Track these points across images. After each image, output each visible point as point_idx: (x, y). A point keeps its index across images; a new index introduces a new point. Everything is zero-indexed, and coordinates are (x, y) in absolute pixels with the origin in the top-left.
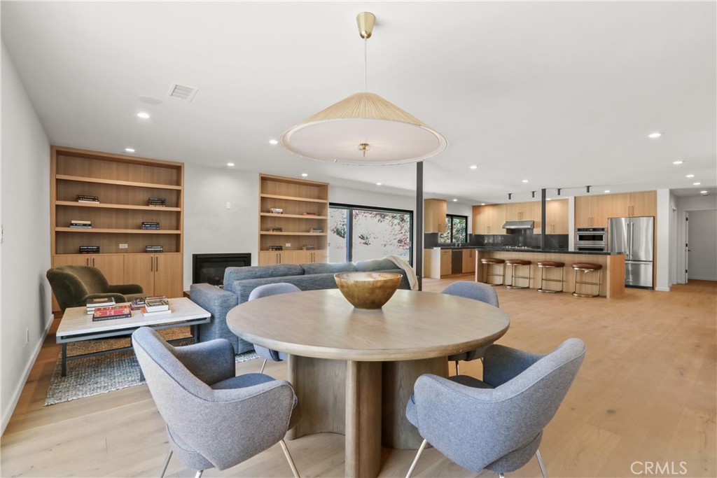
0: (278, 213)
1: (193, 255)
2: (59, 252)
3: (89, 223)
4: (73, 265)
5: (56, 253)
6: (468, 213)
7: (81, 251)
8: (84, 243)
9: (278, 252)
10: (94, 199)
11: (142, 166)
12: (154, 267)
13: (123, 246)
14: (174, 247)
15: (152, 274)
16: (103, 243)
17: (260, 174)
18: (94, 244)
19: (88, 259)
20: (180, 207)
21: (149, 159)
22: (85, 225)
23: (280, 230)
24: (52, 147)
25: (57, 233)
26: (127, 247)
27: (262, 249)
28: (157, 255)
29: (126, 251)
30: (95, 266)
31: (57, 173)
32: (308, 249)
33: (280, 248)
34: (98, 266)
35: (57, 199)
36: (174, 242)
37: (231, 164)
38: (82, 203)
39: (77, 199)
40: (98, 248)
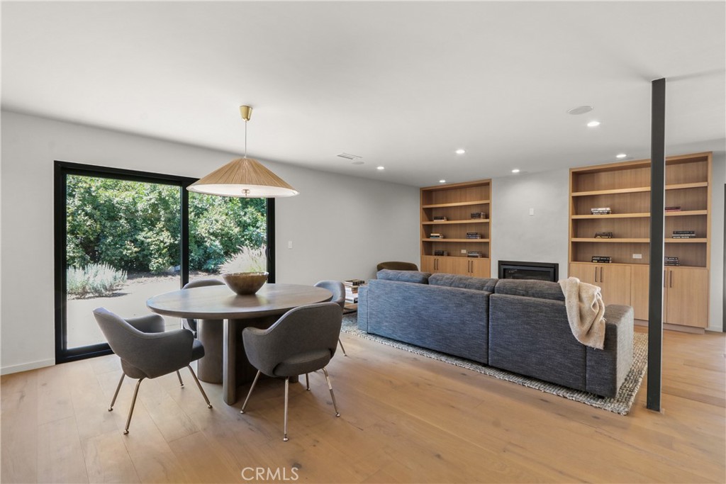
0: (602, 213)
1: (499, 261)
3: (439, 235)
7: (436, 254)
8: (441, 249)
9: (599, 265)
10: (442, 219)
12: (470, 269)
13: (464, 251)
17: (570, 169)
19: (435, 259)
20: (489, 218)
22: (436, 236)
23: (609, 235)
25: (425, 242)
31: (425, 204)
35: (425, 221)
37: (516, 171)
38: (436, 222)
39: (434, 220)
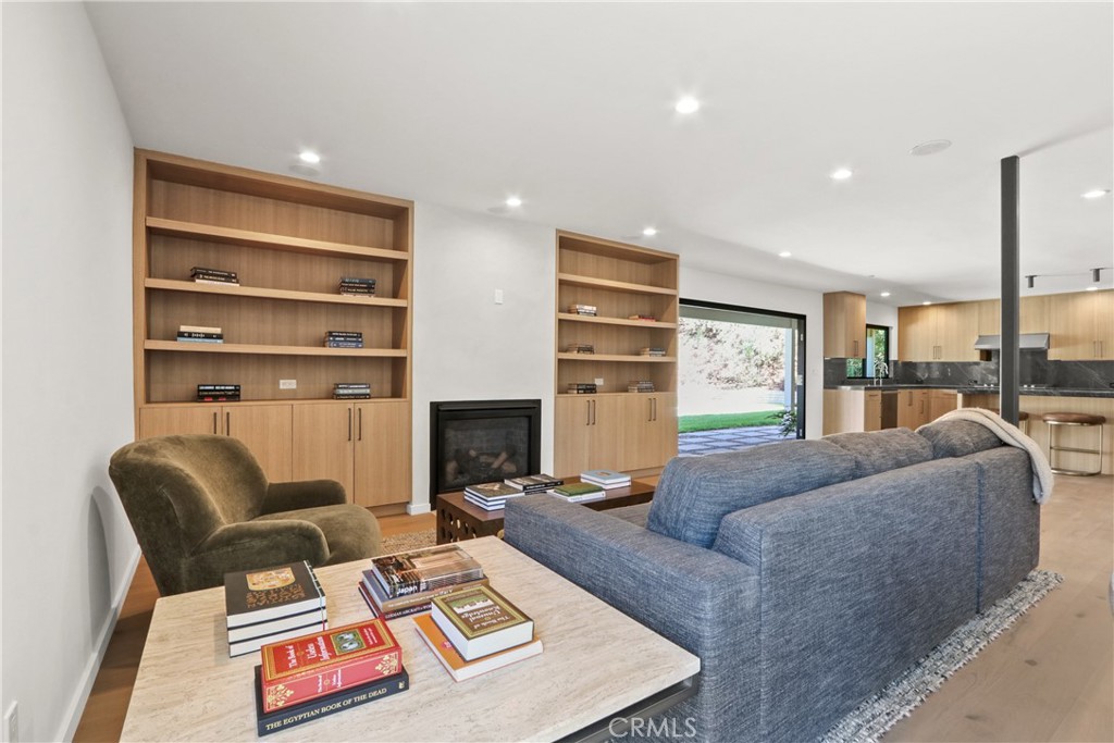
0: (589, 314)
1: (431, 403)
2: (152, 399)
3: (218, 331)
4: (182, 435)
5: (148, 401)
6: (891, 320)
7: (200, 396)
8: (208, 377)
9: (590, 397)
10: (229, 278)
11: (325, 210)
12: (354, 431)
13: (287, 384)
14: (387, 388)
15: (349, 446)
16: (246, 378)
17: (558, 231)
18: (230, 377)
19: (215, 414)
20: (405, 298)
21: (345, 190)
22: (208, 336)
23: (590, 350)
24: (137, 152)
25: (149, 353)
26: (294, 387)
27: (562, 390)
28: (360, 404)
29: (291, 396)
30: (232, 436)
31: (150, 212)
32: (640, 390)
33: (591, 389)
34: (237, 434)
35: (150, 275)
36: (387, 375)
37: (514, 202)
38: (202, 285)
39: (193, 276)
40: (237, 389)
